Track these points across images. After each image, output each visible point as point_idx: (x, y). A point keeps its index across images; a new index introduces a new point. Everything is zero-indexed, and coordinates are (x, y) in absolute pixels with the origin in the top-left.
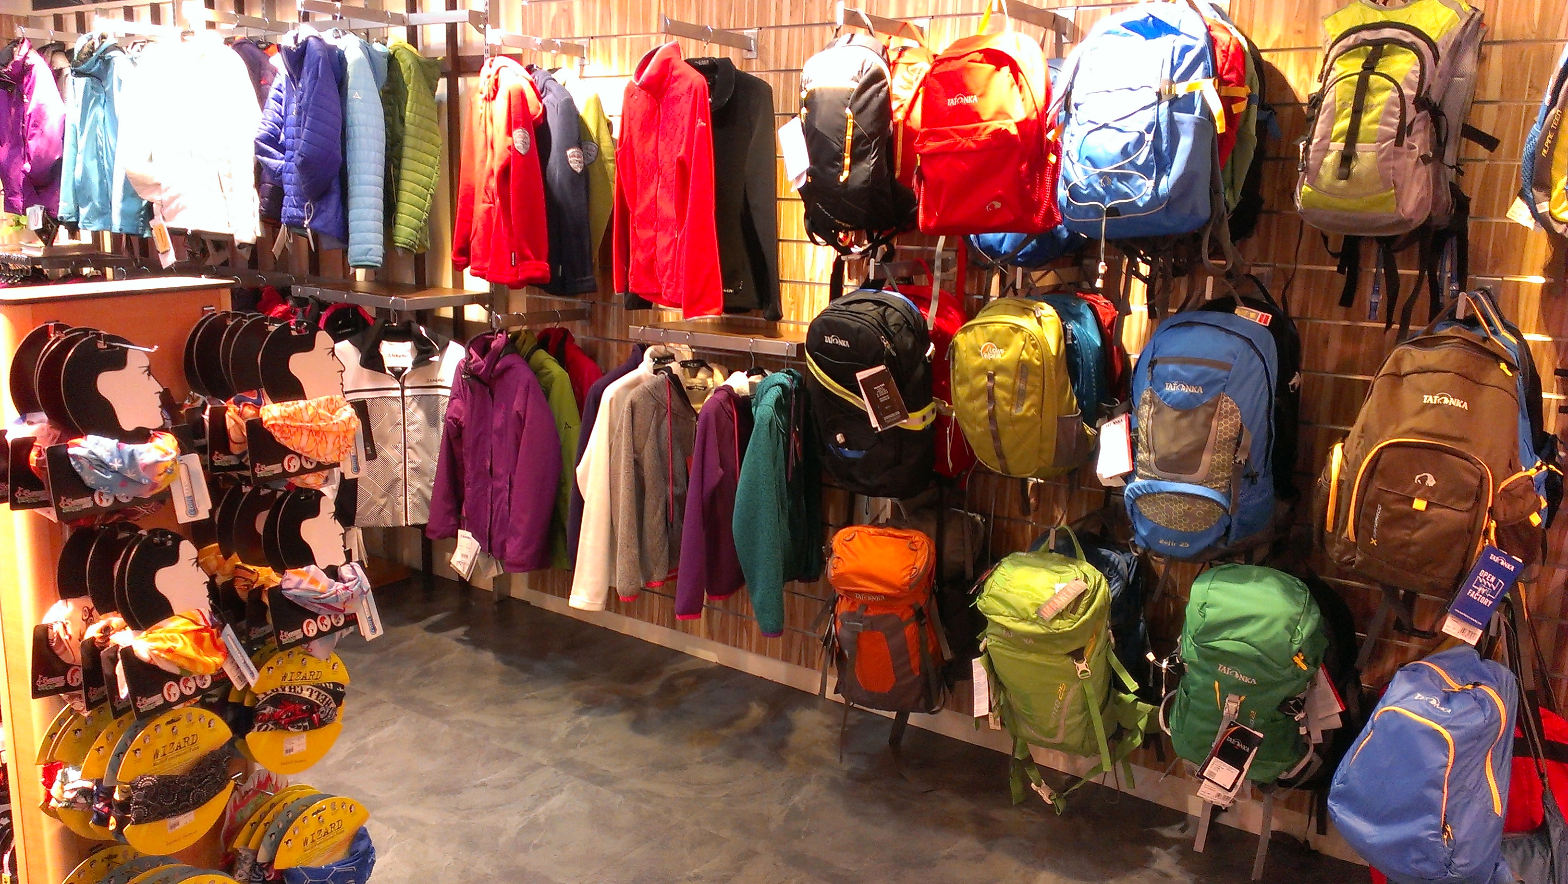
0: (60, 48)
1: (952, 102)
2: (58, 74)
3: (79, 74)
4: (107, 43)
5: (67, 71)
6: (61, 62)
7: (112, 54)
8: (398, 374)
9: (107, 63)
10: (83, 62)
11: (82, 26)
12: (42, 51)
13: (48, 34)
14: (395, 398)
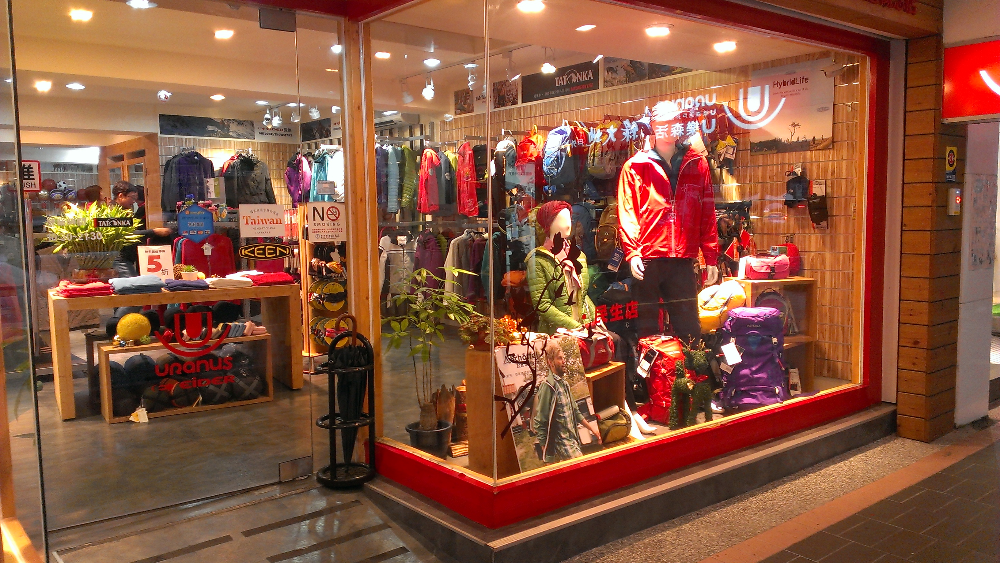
0: (310, 154)
1: (522, 153)
2: (309, 163)
3: (316, 162)
4: (324, 152)
5: (313, 161)
6: (310, 159)
7: (326, 155)
8: (402, 246)
9: (324, 158)
10: (317, 158)
11: (317, 147)
12: (305, 156)
13: (307, 150)
14: (401, 253)
